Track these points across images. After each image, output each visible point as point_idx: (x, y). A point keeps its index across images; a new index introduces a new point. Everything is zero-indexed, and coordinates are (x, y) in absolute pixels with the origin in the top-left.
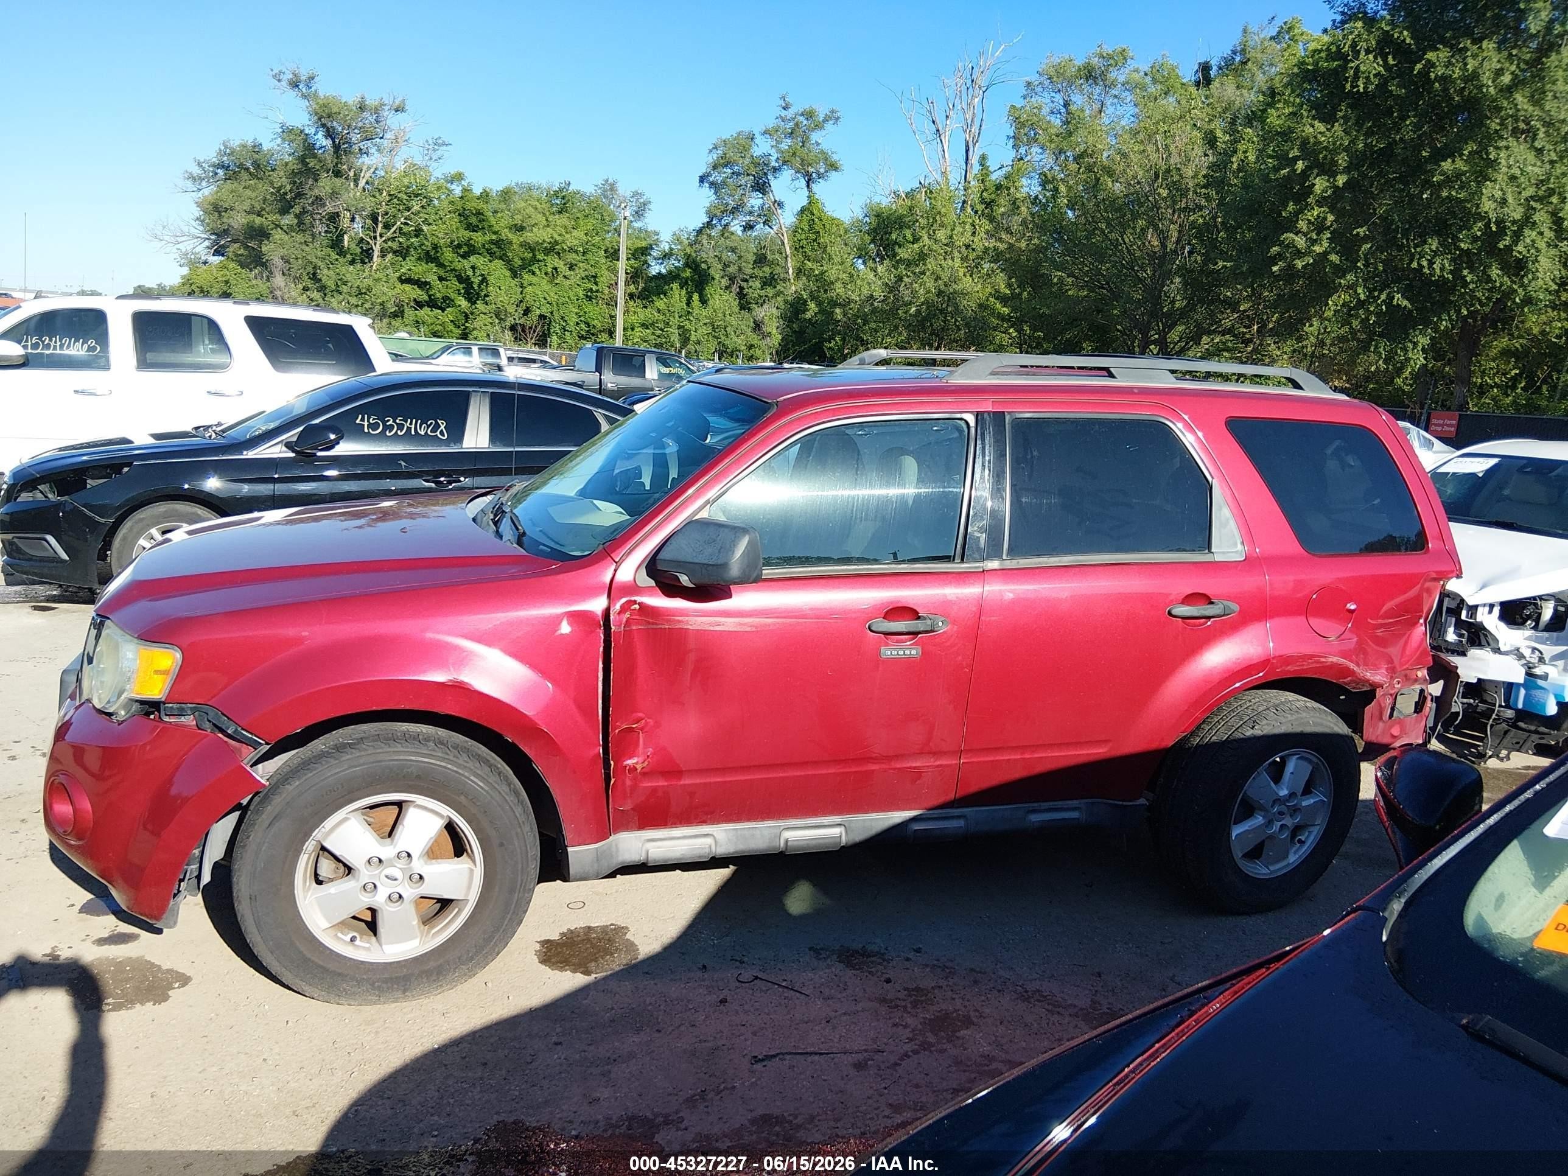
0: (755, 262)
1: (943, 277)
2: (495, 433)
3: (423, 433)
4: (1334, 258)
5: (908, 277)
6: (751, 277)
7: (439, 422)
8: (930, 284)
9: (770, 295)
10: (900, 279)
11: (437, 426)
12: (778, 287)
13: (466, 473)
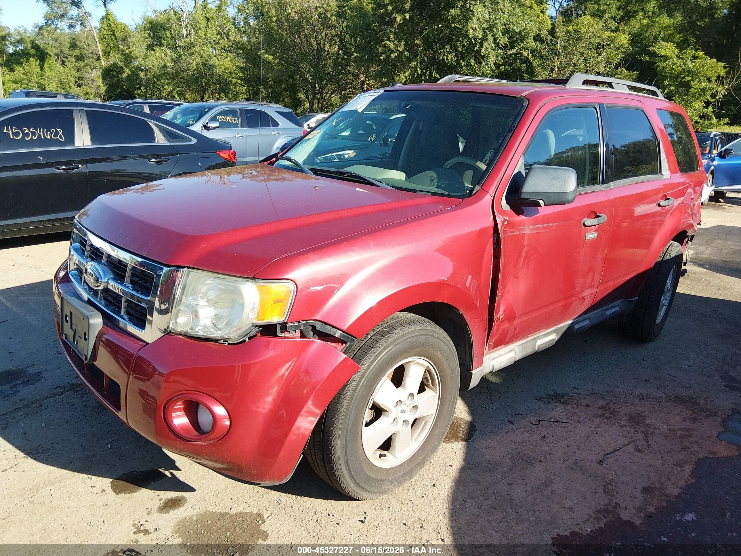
0: (70, 47)
1: (204, 56)
2: (95, 137)
3: (49, 137)
4: (407, 54)
5: (185, 55)
6: (69, 55)
7: (58, 130)
8: (198, 60)
9: (82, 66)
10: (180, 56)
11: (57, 134)
12: (86, 61)
13: (82, 162)
